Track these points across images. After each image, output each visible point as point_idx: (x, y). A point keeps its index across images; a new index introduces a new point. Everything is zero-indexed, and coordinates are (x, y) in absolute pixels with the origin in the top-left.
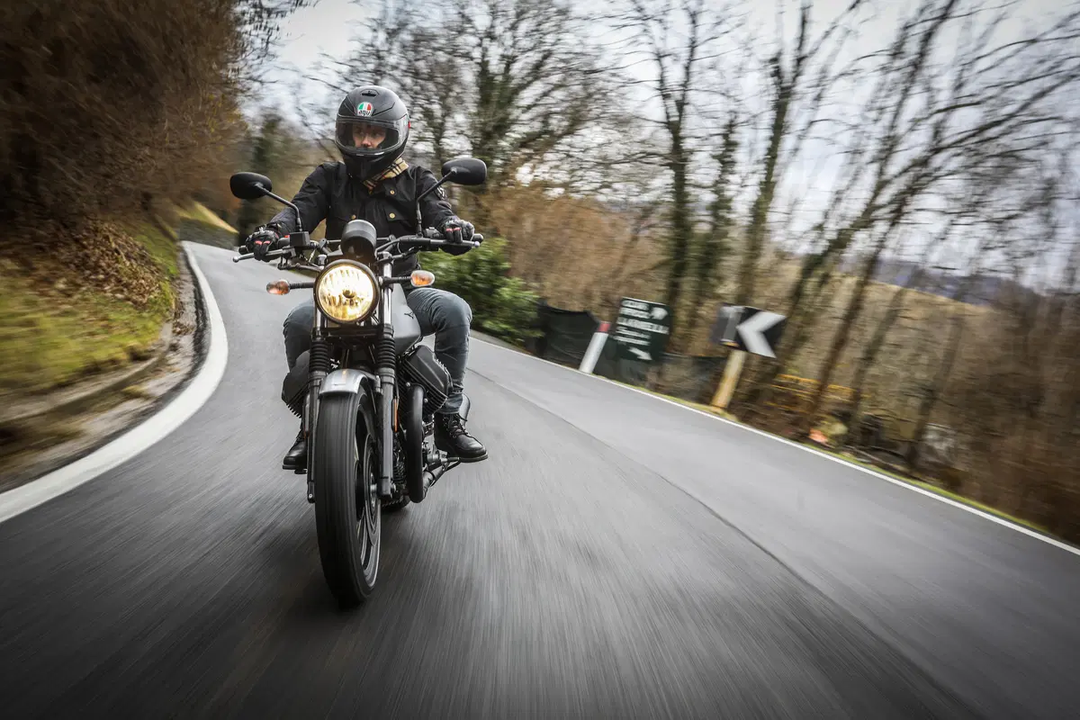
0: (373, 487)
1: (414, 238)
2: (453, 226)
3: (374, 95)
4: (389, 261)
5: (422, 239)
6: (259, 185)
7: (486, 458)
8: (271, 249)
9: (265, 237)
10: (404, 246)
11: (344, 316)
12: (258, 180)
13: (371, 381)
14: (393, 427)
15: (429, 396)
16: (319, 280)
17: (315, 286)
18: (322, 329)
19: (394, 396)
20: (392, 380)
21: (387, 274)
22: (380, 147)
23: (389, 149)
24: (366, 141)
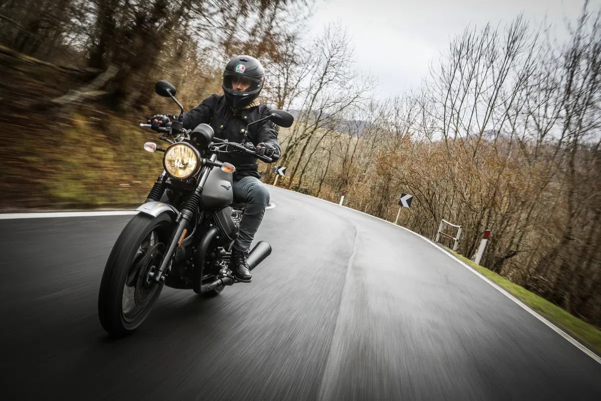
0: (152, 274)
1: (238, 145)
2: (262, 145)
3: (246, 61)
4: (217, 153)
5: (243, 147)
6: (168, 90)
7: (250, 282)
9: (161, 119)
10: (231, 148)
11: (175, 173)
12: (169, 87)
13: (176, 215)
14: (177, 245)
15: (220, 235)
16: (169, 149)
17: (166, 152)
18: (165, 178)
19: (185, 227)
20: (186, 217)
21: (212, 159)
22: (247, 91)
23: (251, 93)
24: (239, 87)
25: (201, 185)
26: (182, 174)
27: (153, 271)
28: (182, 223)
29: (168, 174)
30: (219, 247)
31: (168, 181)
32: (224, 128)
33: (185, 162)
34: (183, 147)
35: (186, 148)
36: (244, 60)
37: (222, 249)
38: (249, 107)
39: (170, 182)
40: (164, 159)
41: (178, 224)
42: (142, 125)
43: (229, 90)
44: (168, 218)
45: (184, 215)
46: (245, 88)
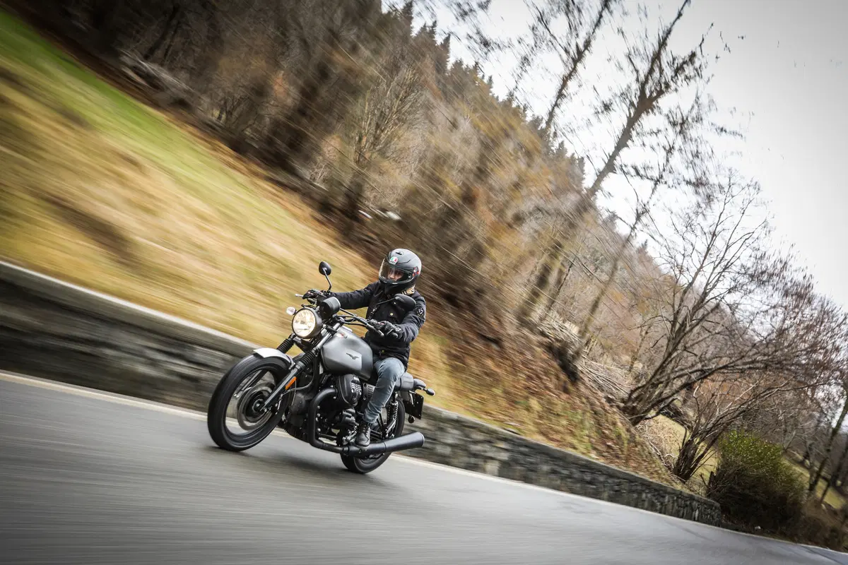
3: (401, 254)
13: (291, 364)
14: (284, 388)
15: (337, 397)
18: (294, 336)
19: (294, 375)
20: (299, 368)
21: (335, 327)
22: (398, 280)
23: (401, 282)
25: (319, 346)
27: (259, 402)
28: (294, 372)
30: (344, 413)
31: (296, 338)
36: (399, 253)
39: (300, 342)
40: (293, 321)
41: (290, 371)
44: (281, 364)
45: (297, 366)
46: (397, 278)
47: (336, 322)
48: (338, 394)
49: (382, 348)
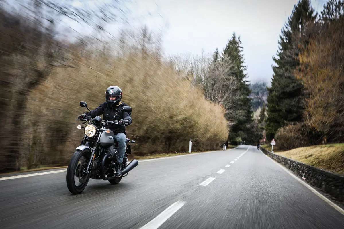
0: (84, 171)
2: (121, 121)
5: (114, 123)
6: (84, 105)
8: (83, 119)
9: (83, 116)
10: (109, 123)
11: (89, 135)
13: (91, 149)
14: (92, 160)
15: (110, 157)
16: (85, 127)
17: (85, 128)
18: (86, 137)
19: (94, 154)
20: (95, 150)
21: (102, 128)
22: (115, 100)
23: (117, 100)
24: (112, 99)
25: (99, 138)
26: (92, 135)
27: (84, 170)
28: (94, 152)
29: (87, 136)
30: (112, 162)
31: (87, 138)
32: (109, 115)
33: (92, 131)
34: (90, 125)
35: (92, 126)
36: (112, 88)
37: (113, 163)
38: (117, 106)
39: (88, 139)
40: (84, 131)
41: (92, 153)
42: (76, 119)
43: (108, 101)
44: (88, 151)
45: (94, 149)
46: (114, 99)
47: (102, 126)
48: (109, 156)
49: (115, 130)
